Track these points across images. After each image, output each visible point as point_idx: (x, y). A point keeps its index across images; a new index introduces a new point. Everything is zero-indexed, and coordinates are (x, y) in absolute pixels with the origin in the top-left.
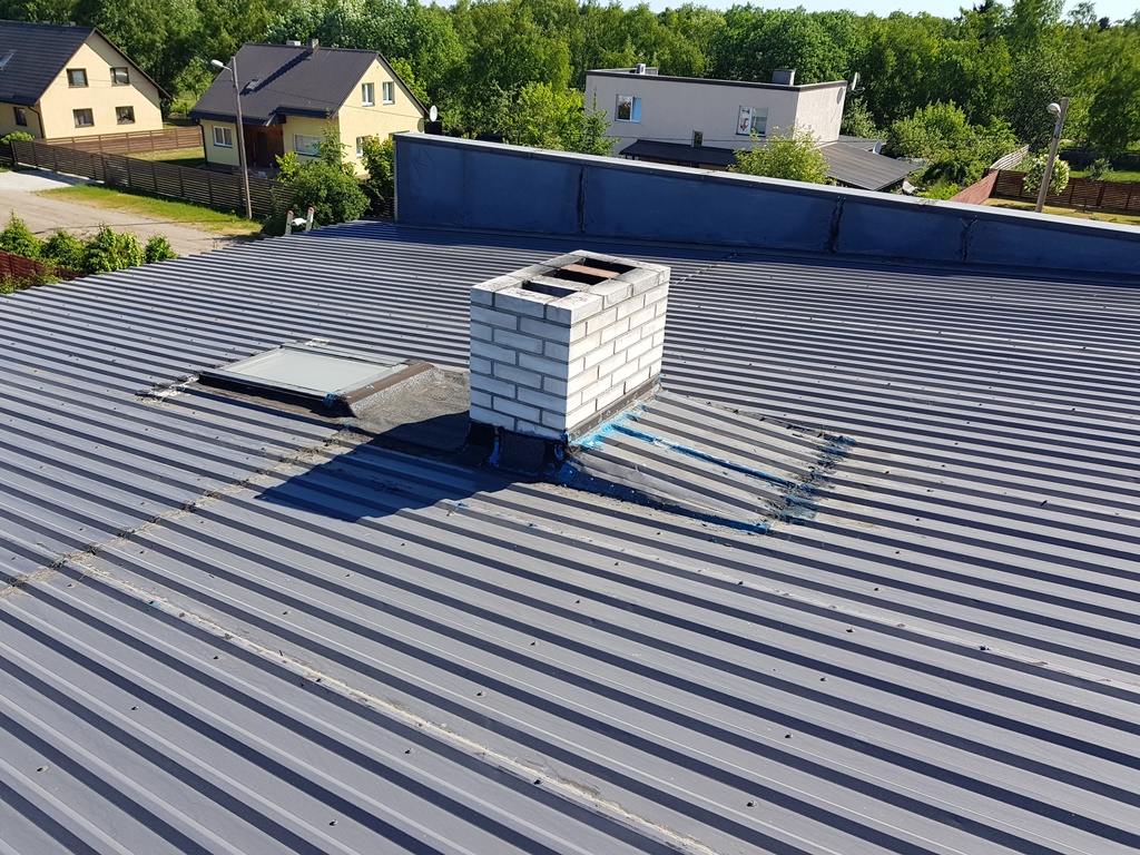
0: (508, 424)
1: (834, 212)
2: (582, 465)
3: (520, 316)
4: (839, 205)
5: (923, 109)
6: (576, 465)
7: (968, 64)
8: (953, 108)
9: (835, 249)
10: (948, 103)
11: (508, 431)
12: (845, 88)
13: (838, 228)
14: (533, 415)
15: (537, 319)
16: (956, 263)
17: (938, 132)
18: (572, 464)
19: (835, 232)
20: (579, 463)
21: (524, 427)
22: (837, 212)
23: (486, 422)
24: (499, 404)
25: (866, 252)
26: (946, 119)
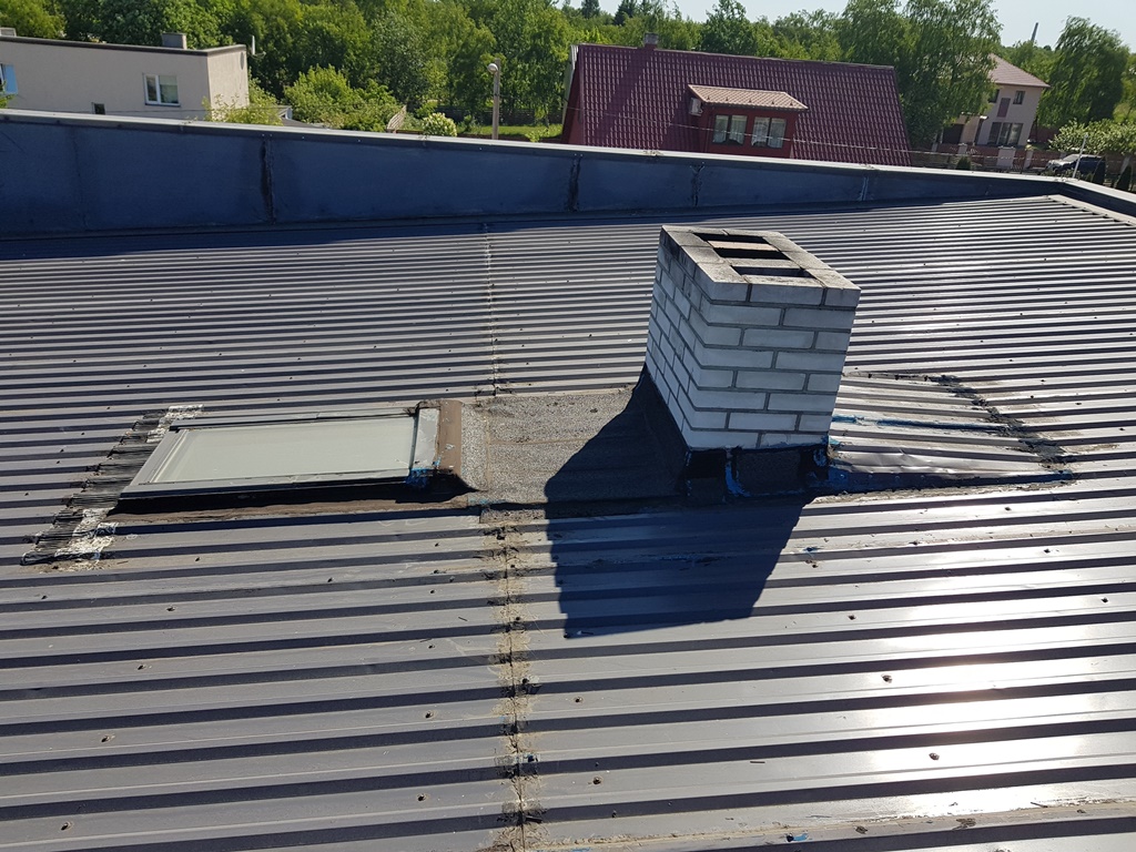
0: (748, 442)
1: (572, 169)
2: (850, 465)
3: (785, 308)
4: (576, 163)
5: (306, 74)
6: (843, 467)
7: (332, 28)
8: (333, 72)
9: (575, 207)
10: (328, 68)
11: (748, 451)
12: (245, 52)
13: (577, 185)
14: (787, 423)
15: (812, 307)
16: (688, 209)
17: (329, 96)
18: (839, 467)
19: (574, 190)
20: (845, 464)
21: (770, 441)
22: (575, 170)
23: (714, 446)
24: (737, 421)
25: (605, 208)
26: (330, 84)
